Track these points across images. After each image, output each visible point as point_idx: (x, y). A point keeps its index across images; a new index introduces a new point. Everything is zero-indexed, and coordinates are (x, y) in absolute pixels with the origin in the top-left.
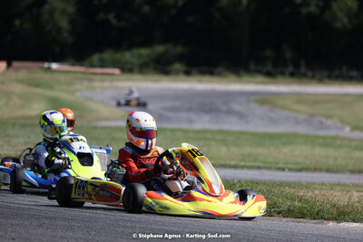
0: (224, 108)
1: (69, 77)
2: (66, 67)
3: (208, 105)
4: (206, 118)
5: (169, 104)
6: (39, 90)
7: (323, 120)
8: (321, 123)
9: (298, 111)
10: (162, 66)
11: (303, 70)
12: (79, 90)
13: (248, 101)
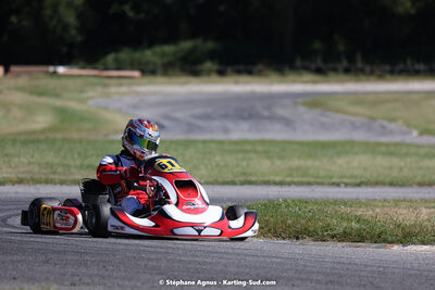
0: (266, 113)
1: (79, 82)
2: (75, 71)
3: (246, 111)
4: (245, 125)
5: (199, 111)
6: (43, 100)
7: (385, 123)
8: (383, 127)
9: (355, 115)
10: (190, 66)
11: (360, 65)
12: (91, 98)
13: (295, 104)
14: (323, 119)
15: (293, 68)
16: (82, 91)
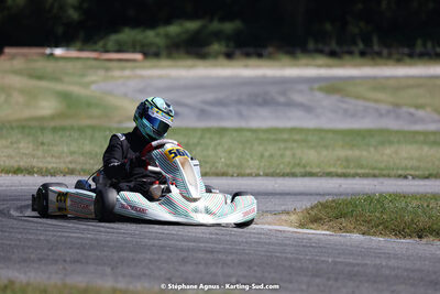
0: (282, 99)
1: (79, 65)
2: (73, 53)
3: (261, 97)
5: (210, 96)
6: (43, 84)
7: (413, 110)
8: (411, 114)
9: (376, 101)
10: (194, 47)
11: (376, 48)
12: (93, 82)
13: (312, 89)
14: (344, 106)
15: (306, 51)
16: (83, 75)
